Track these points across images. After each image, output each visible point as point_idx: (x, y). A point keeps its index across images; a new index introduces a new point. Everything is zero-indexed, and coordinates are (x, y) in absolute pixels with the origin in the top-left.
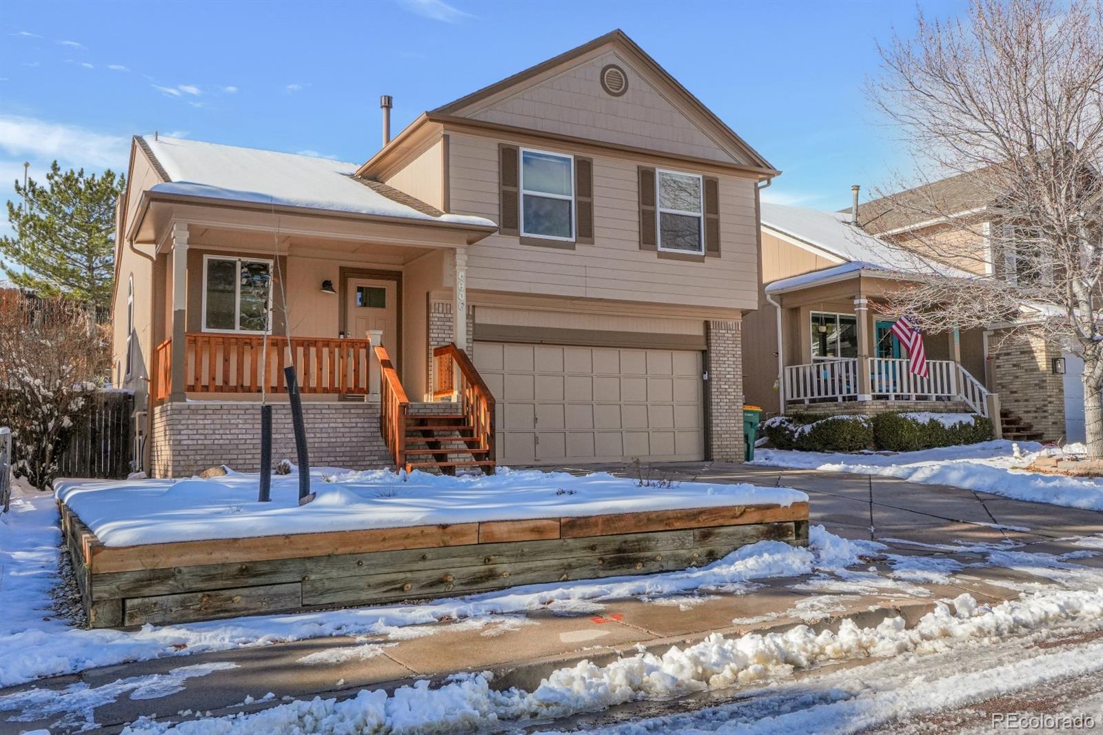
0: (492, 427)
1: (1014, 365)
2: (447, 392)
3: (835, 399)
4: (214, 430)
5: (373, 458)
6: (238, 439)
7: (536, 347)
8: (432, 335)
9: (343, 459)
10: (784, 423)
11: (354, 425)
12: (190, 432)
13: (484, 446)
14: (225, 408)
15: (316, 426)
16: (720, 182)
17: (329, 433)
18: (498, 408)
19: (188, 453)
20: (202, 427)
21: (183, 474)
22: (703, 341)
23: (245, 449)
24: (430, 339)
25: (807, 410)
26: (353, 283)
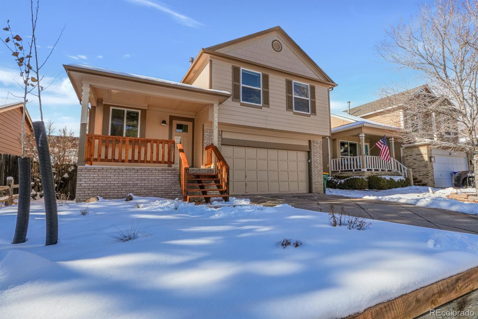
0: (228, 179)
1: (414, 159)
2: (209, 165)
3: (352, 171)
4: (99, 179)
5: (175, 192)
6: (110, 183)
7: (246, 148)
8: (205, 142)
9: (162, 193)
10: (332, 179)
11: (167, 178)
12: (86, 180)
13: (224, 188)
14: (105, 169)
15: (149, 178)
16: (316, 87)
17: (155, 181)
18: (231, 171)
19: (85, 190)
20: (92, 178)
21: (81, 200)
22: (308, 147)
23: (114, 188)
24: (204, 143)
25: (340, 174)
26: (175, 123)
